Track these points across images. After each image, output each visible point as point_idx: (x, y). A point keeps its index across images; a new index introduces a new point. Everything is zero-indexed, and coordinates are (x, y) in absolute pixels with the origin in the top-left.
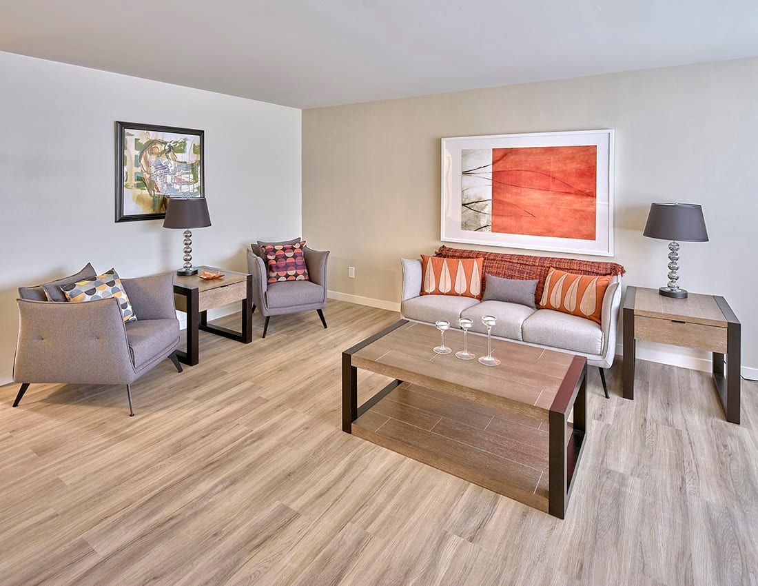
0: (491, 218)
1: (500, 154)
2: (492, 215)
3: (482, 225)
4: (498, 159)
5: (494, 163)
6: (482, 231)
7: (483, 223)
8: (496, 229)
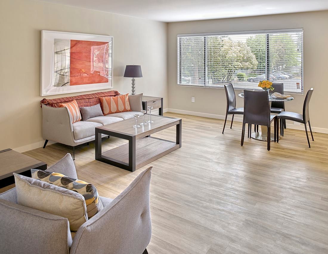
0: (70, 78)
1: (74, 43)
2: (70, 76)
3: (65, 83)
4: (73, 46)
5: (71, 48)
6: (65, 86)
7: (66, 82)
8: (72, 84)
